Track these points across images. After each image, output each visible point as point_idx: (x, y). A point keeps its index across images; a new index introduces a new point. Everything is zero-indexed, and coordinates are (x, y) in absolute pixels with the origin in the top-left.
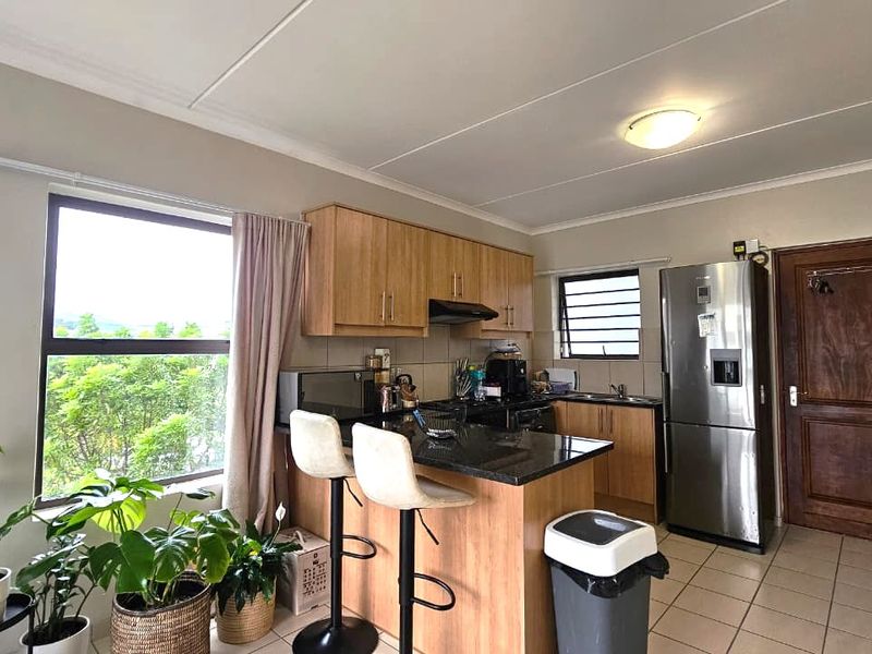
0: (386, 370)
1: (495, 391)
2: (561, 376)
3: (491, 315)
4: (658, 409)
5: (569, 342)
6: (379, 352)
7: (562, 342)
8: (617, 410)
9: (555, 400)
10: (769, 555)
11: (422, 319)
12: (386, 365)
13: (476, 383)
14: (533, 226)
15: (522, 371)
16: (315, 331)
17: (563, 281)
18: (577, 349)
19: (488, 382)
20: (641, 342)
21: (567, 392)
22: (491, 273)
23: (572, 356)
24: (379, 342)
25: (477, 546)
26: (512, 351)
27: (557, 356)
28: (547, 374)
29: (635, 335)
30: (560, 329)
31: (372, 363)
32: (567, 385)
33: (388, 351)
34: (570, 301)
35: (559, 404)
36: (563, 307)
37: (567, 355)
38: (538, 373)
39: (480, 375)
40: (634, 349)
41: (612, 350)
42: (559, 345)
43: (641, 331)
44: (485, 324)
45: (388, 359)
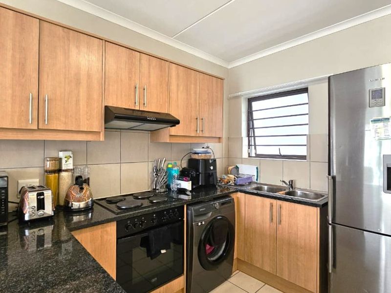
0: (66, 171)
1: (187, 185)
2: (247, 170)
3: (175, 122)
5: (255, 145)
6: (61, 155)
7: (249, 145)
9: (237, 191)
11: (97, 123)
12: (68, 164)
13: (171, 178)
14: (230, 60)
15: (212, 168)
17: (250, 101)
18: (261, 151)
20: (309, 145)
21: (250, 183)
22: (181, 88)
23: (258, 156)
27: (246, 156)
28: (237, 168)
29: (303, 140)
30: (248, 136)
31: (49, 165)
32: (250, 178)
33: (70, 153)
35: (239, 194)
36: (250, 119)
37: (253, 155)
38: (230, 168)
39: (175, 173)
40: (302, 151)
41: (285, 151)
42: (247, 147)
43: (309, 137)
44: (174, 130)
45: (71, 161)
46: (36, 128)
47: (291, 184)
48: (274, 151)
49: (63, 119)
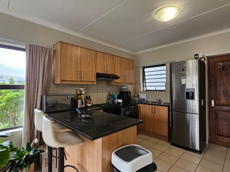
0: (83, 94)
1: (120, 101)
2: (143, 96)
3: (118, 78)
5: (146, 86)
6: (81, 89)
8: (157, 107)
9: (139, 103)
10: (202, 155)
11: (94, 79)
12: (83, 92)
13: (115, 98)
14: (135, 52)
15: (129, 95)
17: (144, 68)
18: (148, 88)
19: (119, 98)
20: (166, 86)
21: (144, 101)
22: (119, 65)
23: (147, 90)
24: (82, 86)
26: (127, 89)
27: (142, 90)
28: (139, 95)
29: (164, 84)
30: (143, 82)
31: (78, 92)
32: (144, 99)
33: (84, 89)
34: (146, 74)
35: (140, 105)
36: (144, 75)
37: (145, 90)
38: (136, 95)
39: (116, 96)
40: (164, 88)
41: (158, 88)
42: (143, 87)
43: (166, 83)
44: (116, 81)
45: (84, 91)
46: (79, 80)
48: (154, 88)
49: (86, 77)
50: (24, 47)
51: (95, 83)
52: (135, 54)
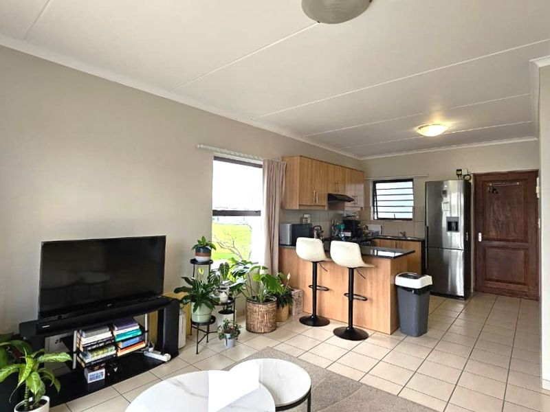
1: (348, 235)
2: (374, 228)
3: (350, 200)
4: (423, 242)
5: (377, 212)
6: (306, 216)
7: (374, 212)
8: (404, 242)
9: (375, 238)
10: (467, 301)
11: (325, 202)
13: (340, 231)
14: (362, 156)
15: (359, 225)
16: (288, 207)
17: (375, 183)
18: (381, 216)
19: (345, 230)
20: (414, 212)
21: (378, 235)
23: (378, 219)
25: (371, 283)
26: (354, 216)
27: (372, 219)
28: (367, 227)
29: (411, 209)
30: (374, 206)
32: (378, 232)
33: (310, 216)
34: (378, 192)
35: (377, 240)
36: (375, 195)
37: (376, 218)
38: (364, 227)
39: (342, 227)
40: (410, 216)
41: (398, 216)
43: (414, 208)
45: (310, 219)
47: (404, 235)
48: (391, 216)
50: (261, 163)
51: (326, 208)
52: (362, 159)
